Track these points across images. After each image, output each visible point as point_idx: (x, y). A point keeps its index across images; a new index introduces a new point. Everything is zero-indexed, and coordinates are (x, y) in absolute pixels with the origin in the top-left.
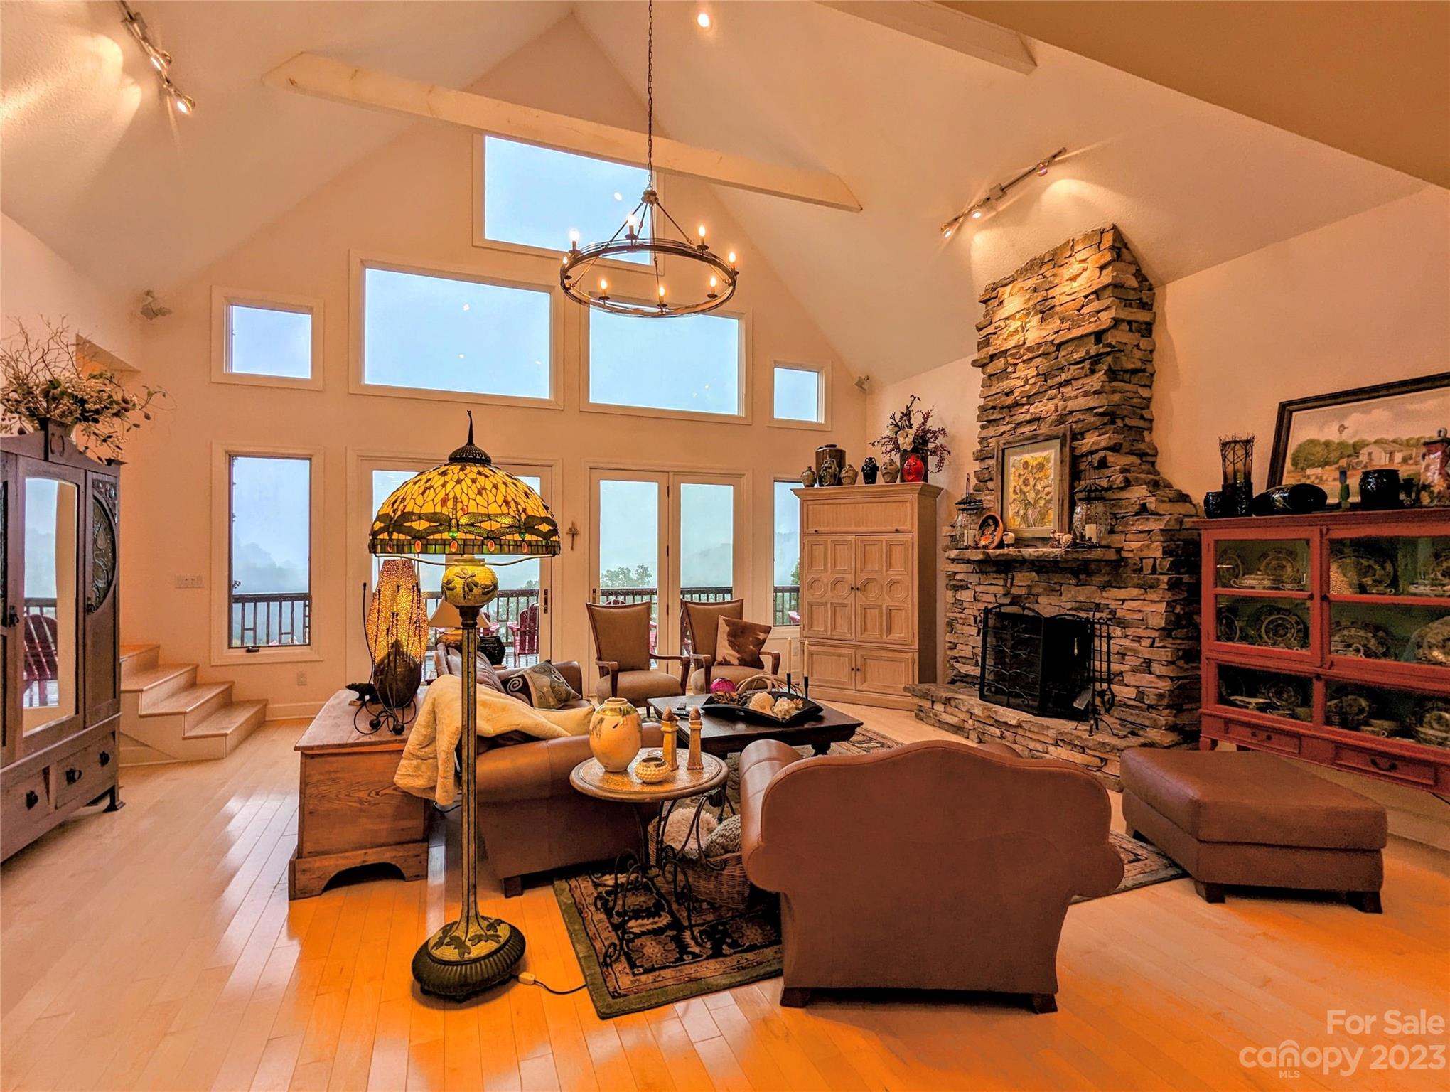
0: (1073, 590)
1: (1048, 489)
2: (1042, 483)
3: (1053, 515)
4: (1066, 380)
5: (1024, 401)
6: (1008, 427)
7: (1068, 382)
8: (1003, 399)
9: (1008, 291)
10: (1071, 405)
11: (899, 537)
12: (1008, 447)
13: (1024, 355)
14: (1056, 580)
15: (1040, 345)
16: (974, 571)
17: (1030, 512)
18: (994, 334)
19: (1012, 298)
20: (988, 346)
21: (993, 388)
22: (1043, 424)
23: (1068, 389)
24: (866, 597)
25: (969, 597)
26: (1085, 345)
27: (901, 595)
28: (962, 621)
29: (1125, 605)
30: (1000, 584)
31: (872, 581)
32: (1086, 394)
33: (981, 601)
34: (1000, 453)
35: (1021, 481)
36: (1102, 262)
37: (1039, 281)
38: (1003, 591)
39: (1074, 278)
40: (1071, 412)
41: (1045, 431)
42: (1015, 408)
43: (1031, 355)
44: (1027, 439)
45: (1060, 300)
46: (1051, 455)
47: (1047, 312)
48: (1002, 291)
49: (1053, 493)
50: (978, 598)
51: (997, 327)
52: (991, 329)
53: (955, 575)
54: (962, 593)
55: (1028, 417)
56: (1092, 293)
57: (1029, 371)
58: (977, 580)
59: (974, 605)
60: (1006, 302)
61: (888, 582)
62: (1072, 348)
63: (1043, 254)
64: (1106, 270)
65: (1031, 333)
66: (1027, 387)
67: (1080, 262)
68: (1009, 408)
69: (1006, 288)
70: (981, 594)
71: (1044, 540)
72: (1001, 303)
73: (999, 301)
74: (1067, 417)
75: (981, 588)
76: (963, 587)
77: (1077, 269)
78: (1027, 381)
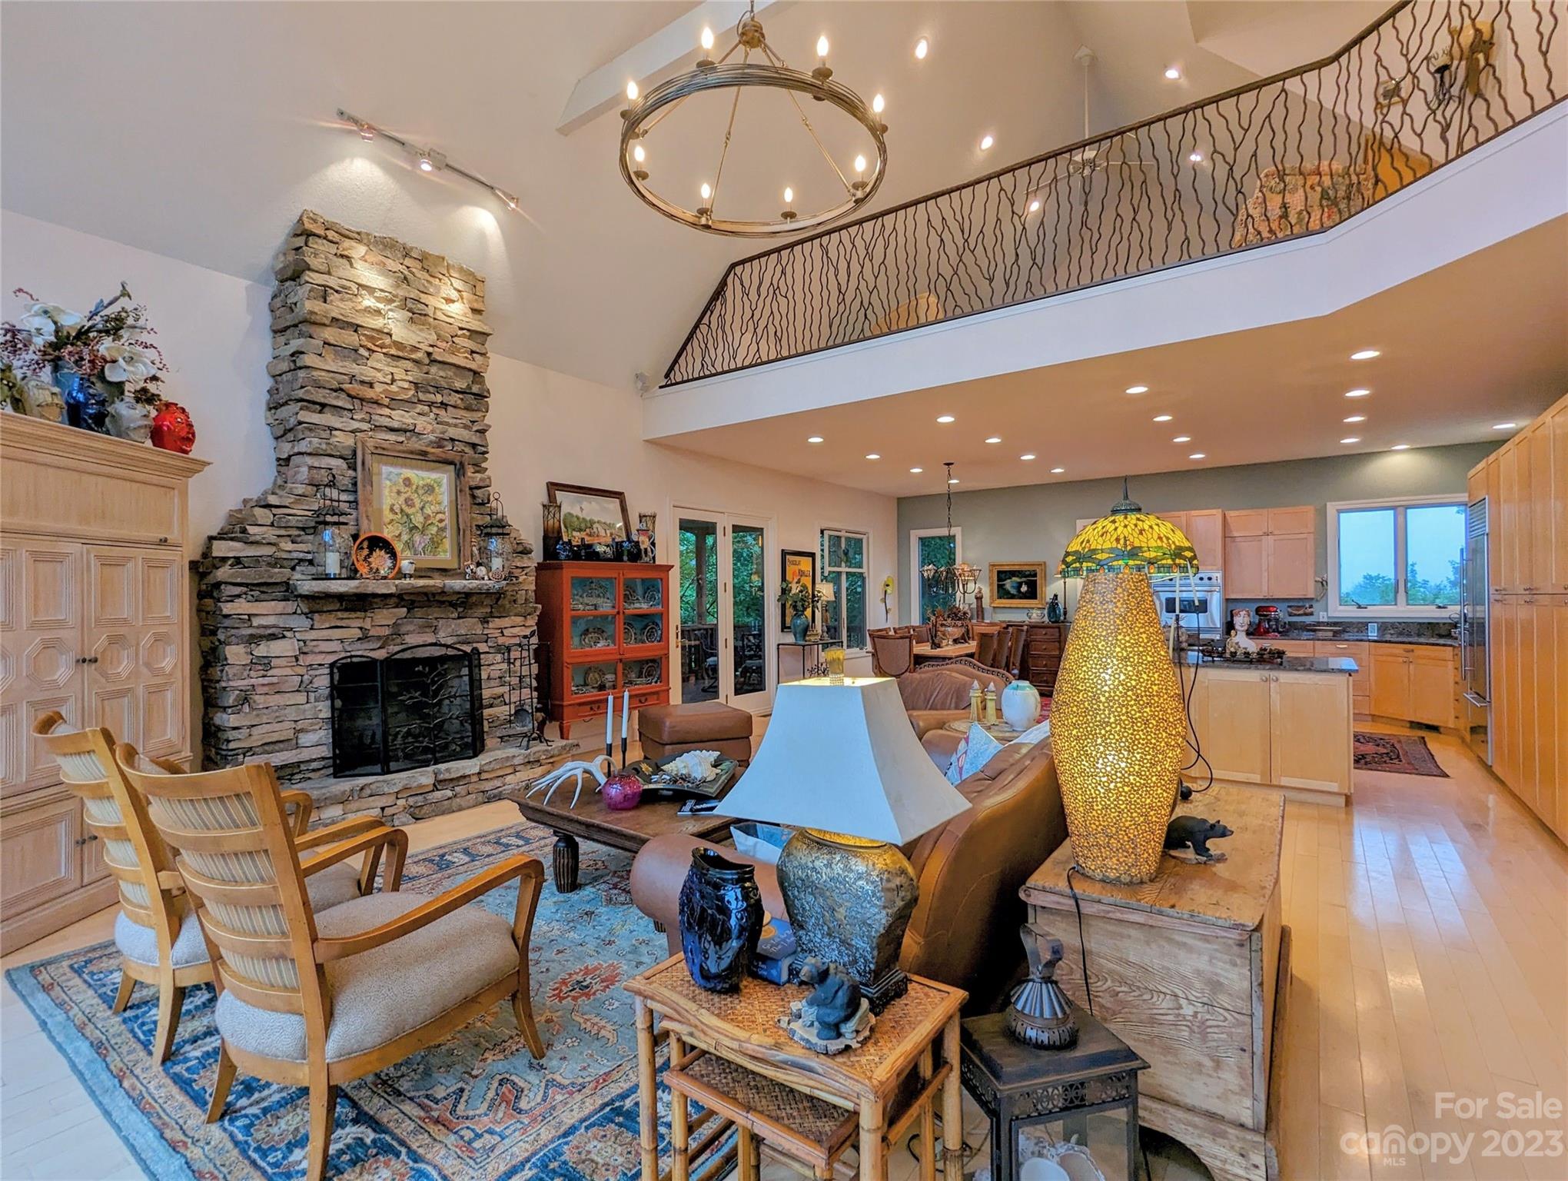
0: (453, 623)
1: (440, 516)
2: (432, 507)
3: (447, 544)
4: (442, 403)
5: (386, 401)
6: (365, 426)
7: (444, 405)
8: (355, 385)
9: (358, 251)
10: (452, 432)
11: (163, 554)
12: (382, 453)
13: (389, 347)
14: (436, 615)
15: (415, 349)
16: (299, 611)
17: (417, 538)
18: (337, 291)
19: (367, 265)
20: (325, 302)
21: (330, 360)
22: (414, 439)
23: (442, 412)
24: (105, 675)
25: (288, 651)
26: (463, 377)
27: (167, 663)
28: (266, 689)
29: (506, 632)
30: (354, 625)
31: (115, 640)
32: (466, 427)
33: (313, 652)
34: (368, 457)
35: (402, 499)
36: (476, 306)
37: (406, 272)
38: (358, 633)
39: (449, 301)
40: (452, 440)
41: (433, 450)
42: (370, 405)
43: (400, 353)
44: (412, 452)
45: (434, 313)
46: (443, 479)
47: (417, 314)
48: (347, 243)
49: (447, 522)
50: (305, 650)
51: (343, 287)
52: (332, 282)
53: (253, 619)
54: (268, 646)
55: (396, 425)
56: (468, 330)
57: (394, 370)
58: (307, 623)
59: (297, 660)
60: (359, 265)
61: (146, 640)
62: (450, 373)
63: (410, 244)
64: (478, 317)
65: (396, 324)
66: (394, 388)
67: (455, 289)
68: (362, 400)
69: (353, 243)
70: (315, 643)
71: (444, 571)
72: (342, 256)
73: (339, 252)
74: (446, 443)
75: (314, 635)
76: (273, 637)
77: (454, 295)
78: (393, 381)
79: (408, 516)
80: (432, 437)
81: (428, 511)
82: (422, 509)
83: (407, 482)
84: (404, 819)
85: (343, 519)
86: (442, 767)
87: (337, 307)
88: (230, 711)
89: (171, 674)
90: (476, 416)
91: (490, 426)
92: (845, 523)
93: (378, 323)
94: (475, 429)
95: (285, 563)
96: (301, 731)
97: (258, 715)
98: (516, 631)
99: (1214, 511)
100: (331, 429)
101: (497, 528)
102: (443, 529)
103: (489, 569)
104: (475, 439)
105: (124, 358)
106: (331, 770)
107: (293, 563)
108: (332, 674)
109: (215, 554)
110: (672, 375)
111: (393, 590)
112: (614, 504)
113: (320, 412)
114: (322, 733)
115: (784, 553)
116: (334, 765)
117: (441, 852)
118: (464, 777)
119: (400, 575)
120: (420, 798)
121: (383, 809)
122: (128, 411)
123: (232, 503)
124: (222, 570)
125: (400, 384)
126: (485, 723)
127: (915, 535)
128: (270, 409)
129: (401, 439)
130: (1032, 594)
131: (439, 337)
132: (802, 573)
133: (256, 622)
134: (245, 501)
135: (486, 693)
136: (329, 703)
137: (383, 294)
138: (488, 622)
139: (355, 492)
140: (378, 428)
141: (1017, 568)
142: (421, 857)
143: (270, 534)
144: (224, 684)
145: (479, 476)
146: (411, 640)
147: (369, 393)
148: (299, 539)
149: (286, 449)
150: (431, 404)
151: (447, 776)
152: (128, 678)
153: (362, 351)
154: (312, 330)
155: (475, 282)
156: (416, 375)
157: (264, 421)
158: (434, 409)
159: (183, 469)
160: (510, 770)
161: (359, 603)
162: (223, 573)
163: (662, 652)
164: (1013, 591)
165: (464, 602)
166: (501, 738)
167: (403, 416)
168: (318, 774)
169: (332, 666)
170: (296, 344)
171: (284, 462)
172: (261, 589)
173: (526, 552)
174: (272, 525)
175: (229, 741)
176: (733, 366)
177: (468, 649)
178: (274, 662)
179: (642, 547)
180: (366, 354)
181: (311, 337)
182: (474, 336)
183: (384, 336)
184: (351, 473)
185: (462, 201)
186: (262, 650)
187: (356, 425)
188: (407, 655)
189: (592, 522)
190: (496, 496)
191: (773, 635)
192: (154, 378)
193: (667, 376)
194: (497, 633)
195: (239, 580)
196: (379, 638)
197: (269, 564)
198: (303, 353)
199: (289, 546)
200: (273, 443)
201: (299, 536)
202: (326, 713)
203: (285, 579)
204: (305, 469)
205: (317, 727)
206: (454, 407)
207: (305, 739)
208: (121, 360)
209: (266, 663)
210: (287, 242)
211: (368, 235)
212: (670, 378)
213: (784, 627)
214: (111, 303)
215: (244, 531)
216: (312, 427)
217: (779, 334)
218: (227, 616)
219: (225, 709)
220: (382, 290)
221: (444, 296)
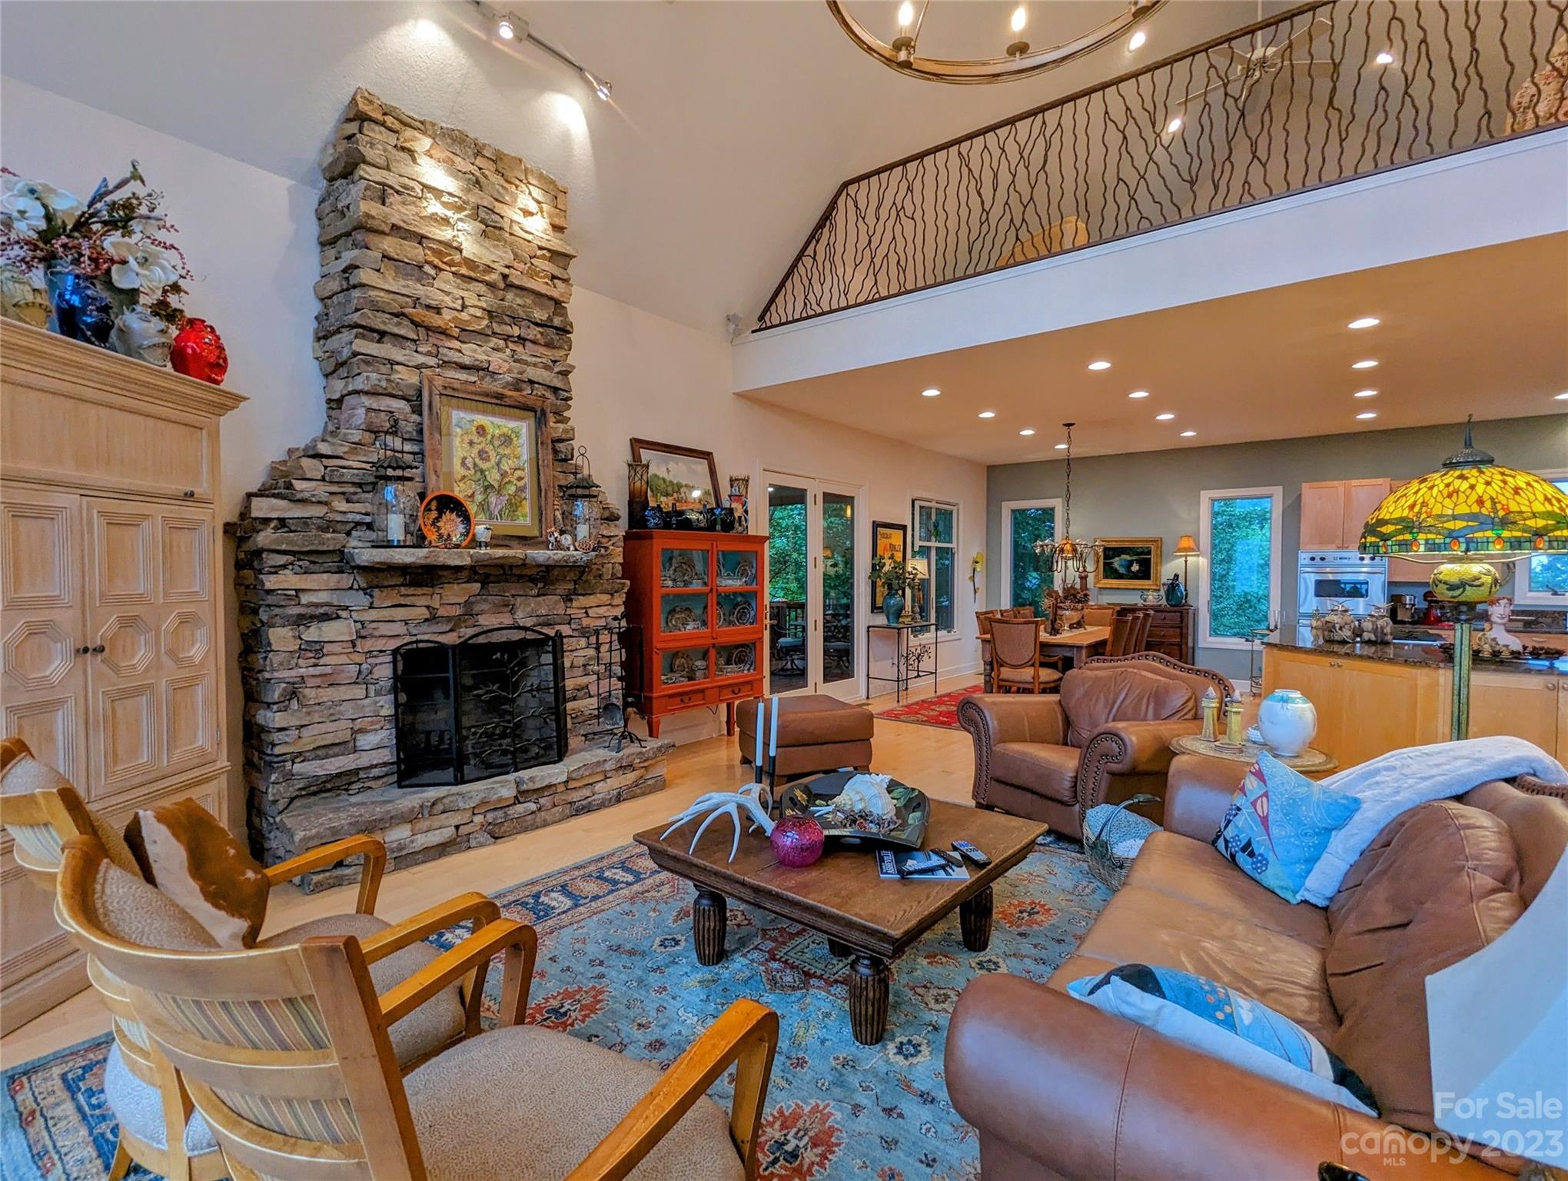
0: (533, 602)
1: (518, 473)
2: (510, 462)
3: (527, 507)
4: (519, 337)
5: (456, 332)
6: (432, 361)
7: (522, 340)
8: (420, 310)
9: (423, 143)
10: (532, 373)
11: (190, 512)
12: (453, 394)
13: (458, 265)
14: (513, 592)
15: (489, 269)
16: (356, 586)
17: (493, 499)
18: (398, 192)
19: (432, 162)
20: (383, 204)
21: (390, 278)
22: (487, 379)
23: (519, 349)
24: (116, 670)
25: (342, 634)
26: (542, 307)
27: (197, 651)
28: (318, 681)
29: (590, 612)
30: (421, 603)
31: (128, 623)
32: (546, 367)
33: (372, 636)
34: (436, 399)
35: (475, 452)
36: (557, 221)
37: (478, 174)
38: (426, 614)
39: (527, 213)
40: (531, 382)
41: (511, 393)
42: (438, 336)
43: (471, 273)
44: (487, 395)
45: (511, 227)
46: (522, 428)
47: (491, 228)
48: (409, 133)
49: (527, 480)
50: (363, 633)
51: (405, 187)
52: (391, 179)
53: (301, 595)
54: (320, 628)
55: (467, 361)
56: (549, 250)
57: (465, 294)
58: (365, 601)
59: (354, 646)
60: (423, 160)
61: (169, 622)
62: (529, 301)
63: (482, 141)
64: (559, 235)
65: (465, 236)
66: (464, 316)
67: (533, 198)
68: (428, 328)
69: (416, 134)
70: (375, 625)
71: (524, 540)
72: (403, 149)
73: (399, 144)
74: (524, 385)
75: (373, 614)
76: (325, 618)
77: (533, 207)
78: (464, 307)
79: (482, 471)
80: (508, 378)
81: (505, 467)
82: (498, 464)
83: (481, 430)
84: (482, 840)
85: (408, 473)
86: (525, 774)
87: (397, 212)
88: (275, 707)
89: (202, 664)
90: (558, 354)
91: (574, 367)
92: (936, 492)
93: (446, 234)
94: (556, 369)
95: (339, 527)
96: (361, 731)
97: (308, 713)
98: (602, 611)
99: (1380, 481)
100: (393, 363)
101: (582, 489)
102: (522, 489)
103: (575, 539)
104: (557, 383)
105: (136, 259)
106: (395, 778)
107: (348, 527)
108: (395, 662)
109: (255, 514)
110: (767, 318)
111: (467, 561)
112: (702, 466)
113: (379, 342)
114: (384, 733)
115: (876, 525)
116: (399, 772)
118: (549, 786)
119: (475, 543)
120: (500, 813)
121: (457, 827)
122: (140, 324)
123: (276, 452)
124: (262, 534)
125: (472, 311)
126: (569, 718)
127: (1007, 508)
128: (319, 339)
129: (473, 379)
130: (1145, 573)
131: (516, 256)
132: (893, 547)
133: (305, 599)
134: (290, 451)
135: (570, 684)
136: (391, 697)
137: (452, 200)
138: (571, 600)
139: (422, 441)
140: (446, 364)
141: (1127, 545)
143: (322, 490)
144: (267, 675)
145: (561, 426)
146: (488, 621)
147: (436, 321)
148: (355, 498)
149: (338, 387)
150: (507, 338)
151: (531, 786)
152: (147, 670)
153: (427, 268)
154: (372, 239)
155: (556, 193)
156: (489, 300)
157: (311, 355)
158: (510, 345)
159: (211, 403)
160: (601, 777)
161: (426, 576)
162: (265, 538)
163: (756, 636)
164: (1122, 570)
165: (544, 577)
166: (585, 736)
167: (475, 351)
168: (380, 782)
169: (395, 652)
170: (349, 256)
171: (335, 404)
172: (310, 559)
173: (612, 518)
174: (323, 479)
175: (274, 745)
176: (843, 304)
177: (551, 632)
178: (327, 648)
179: (737, 515)
180: (432, 272)
181: (367, 248)
182: (554, 257)
183: (453, 252)
184: (415, 417)
185: (546, 85)
186: (312, 633)
187: (421, 359)
188: (481, 640)
189: (679, 486)
190: (582, 451)
191: (862, 616)
192: (176, 288)
193: (761, 318)
194: (581, 613)
195: (284, 547)
196: (449, 619)
197: (321, 529)
198: (357, 267)
199: (343, 506)
200: (322, 381)
201: (355, 493)
202: (388, 710)
203: (338, 547)
204: (361, 411)
205: (378, 726)
206: (534, 342)
207: (365, 741)
208: (131, 260)
209: (317, 649)
210: (337, 129)
211: (434, 125)
212: (764, 322)
213: (875, 608)
214: (118, 187)
215: (289, 486)
216: (370, 360)
217: (903, 263)
218: (269, 592)
219: (269, 705)
220: (450, 194)
221: (522, 206)
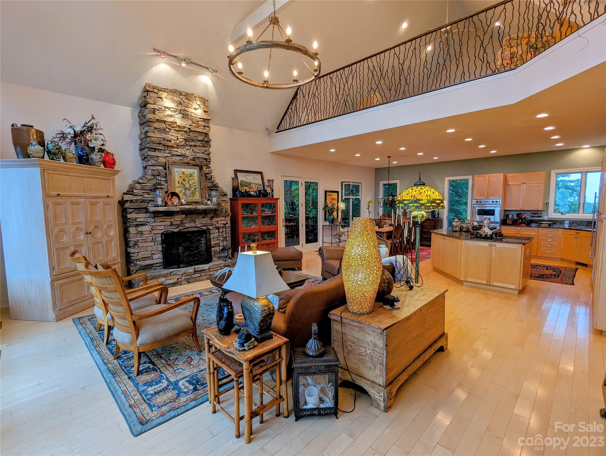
0: (201, 220)
1: (195, 184)
2: (192, 181)
3: (197, 194)
4: (194, 145)
5: (176, 146)
6: (169, 155)
7: (195, 146)
8: (165, 142)
9: (164, 95)
10: (198, 155)
11: (108, 200)
12: (174, 163)
13: (176, 127)
14: (195, 217)
15: (184, 127)
16: (151, 217)
17: (187, 192)
18: (158, 110)
19: (167, 100)
20: (154, 114)
21: (157, 134)
22: (185, 158)
23: (195, 148)
24: (94, 237)
25: (147, 229)
26: (201, 135)
27: (112, 233)
28: (142, 241)
29: (219, 222)
30: (168, 221)
31: (96, 227)
32: (203, 153)
33: (155, 229)
34: (170, 166)
35: (182, 179)
36: (205, 110)
37: (180, 101)
38: (170, 223)
39: (196, 109)
40: (199, 158)
41: (191, 162)
42: (170, 148)
43: (179, 130)
44: (184, 163)
45: (191, 114)
46: (195, 172)
47: (185, 115)
48: (160, 93)
49: (197, 186)
50: (153, 229)
51: (160, 108)
52: (156, 107)
53: (137, 219)
54: (142, 228)
55: (179, 154)
56: (203, 119)
57: (178, 135)
58: (153, 220)
59: (151, 232)
60: (164, 100)
61: (105, 227)
62: (197, 135)
63: (182, 90)
64: (206, 113)
65: (178, 120)
66: (178, 141)
67: (198, 105)
68: (167, 146)
69: (162, 93)
70: (156, 227)
71: (196, 203)
72: (159, 97)
73: (158, 96)
74: (196, 159)
75: (156, 224)
76: (143, 225)
77: (197, 107)
78: (178, 139)
79: (184, 184)
80: (191, 157)
81: (190, 183)
82: (188, 182)
83: (183, 173)
84: (185, 283)
85: (162, 187)
86: (197, 266)
87: (159, 115)
88: (131, 247)
89: (113, 237)
90: (207, 149)
91: (211, 152)
92: (351, 179)
93: (172, 119)
94: (206, 153)
95: (146, 201)
96: (153, 254)
97: (140, 249)
98: (222, 222)
99: (500, 174)
100: (158, 157)
101: (214, 187)
102: (196, 188)
103: (212, 202)
104: (206, 157)
105: (94, 139)
106: (162, 267)
107: (148, 201)
108: (162, 236)
109: (124, 199)
110: (279, 128)
111: (179, 210)
112: (259, 176)
113: (154, 151)
114: (160, 255)
115: (326, 192)
116: (163, 265)
117: (193, 293)
118: (204, 270)
119: (182, 204)
120: (189, 276)
121: (178, 279)
122: (96, 157)
123: (130, 182)
124: (127, 204)
125: (180, 140)
126: (213, 253)
127: (381, 183)
128: (140, 150)
129: (181, 159)
131: (193, 122)
132: (333, 199)
133: (138, 220)
134: (134, 181)
135: (212, 243)
136: (161, 245)
137: (173, 109)
138: (212, 219)
139: (166, 177)
140: (173, 155)
142: (186, 295)
143: (140, 192)
144: (129, 239)
145: (208, 169)
146: (187, 225)
147: (170, 144)
148: (149, 193)
149: (145, 164)
150: (191, 146)
151: (198, 270)
152: (100, 238)
153: (167, 130)
154: (151, 124)
155: (204, 101)
156: (185, 136)
157: (138, 155)
158: (192, 147)
159: (112, 173)
160: (220, 268)
161: (169, 214)
162: (127, 205)
163: (276, 229)
165: (205, 213)
166: (218, 257)
167: (181, 151)
168: (159, 267)
169: (162, 234)
170: (146, 129)
171: (145, 168)
172: (139, 210)
173: (225, 195)
174: (141, 189)
175: (132, 257)
176: (300, 125)
177: (205, 228)
178: (144, 233)
179: (268, 192)
180: (168, 130)
181: (150, 126)
182: (205, 120)
183: (174, 124)
184: (165, 171)
185: (198, 74)
186: (140, 229)
187: (166, 155)
188: (186, 230)
189: (250, 183)
190: (214, 176)
191: (321, 222)
192: (103, 145)
193: (278, 128)
194: (216, 223)
195: (132, 207)
196: (176, 225)
197: (141, 202)
198: (148, 132)
199: (147, 196)
200: (142, 161)
201: (150, 192)
202: (160, 249)
203: (146, 206)
204: (150, 171)
205: (158, 253)
206: (199, 146)
207: (155, 257)
208: (93, 140)
209: (141, 233)
210: (142, 94)
211: (167, 89)
213: (325, 219)
214: (89, 122)
215: (133, 191)
216: (152, 157)
218: (129, 219)
219: (130, 247)
220: (173, 108)
221: (194, 107)
